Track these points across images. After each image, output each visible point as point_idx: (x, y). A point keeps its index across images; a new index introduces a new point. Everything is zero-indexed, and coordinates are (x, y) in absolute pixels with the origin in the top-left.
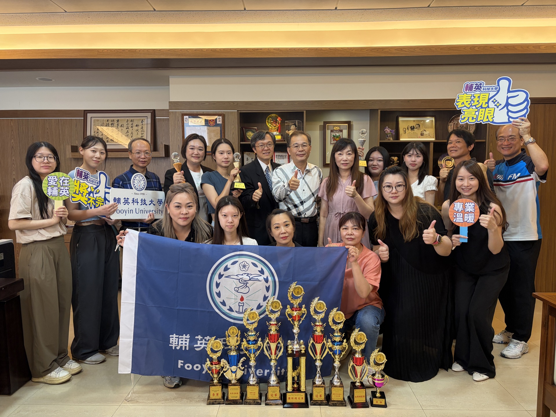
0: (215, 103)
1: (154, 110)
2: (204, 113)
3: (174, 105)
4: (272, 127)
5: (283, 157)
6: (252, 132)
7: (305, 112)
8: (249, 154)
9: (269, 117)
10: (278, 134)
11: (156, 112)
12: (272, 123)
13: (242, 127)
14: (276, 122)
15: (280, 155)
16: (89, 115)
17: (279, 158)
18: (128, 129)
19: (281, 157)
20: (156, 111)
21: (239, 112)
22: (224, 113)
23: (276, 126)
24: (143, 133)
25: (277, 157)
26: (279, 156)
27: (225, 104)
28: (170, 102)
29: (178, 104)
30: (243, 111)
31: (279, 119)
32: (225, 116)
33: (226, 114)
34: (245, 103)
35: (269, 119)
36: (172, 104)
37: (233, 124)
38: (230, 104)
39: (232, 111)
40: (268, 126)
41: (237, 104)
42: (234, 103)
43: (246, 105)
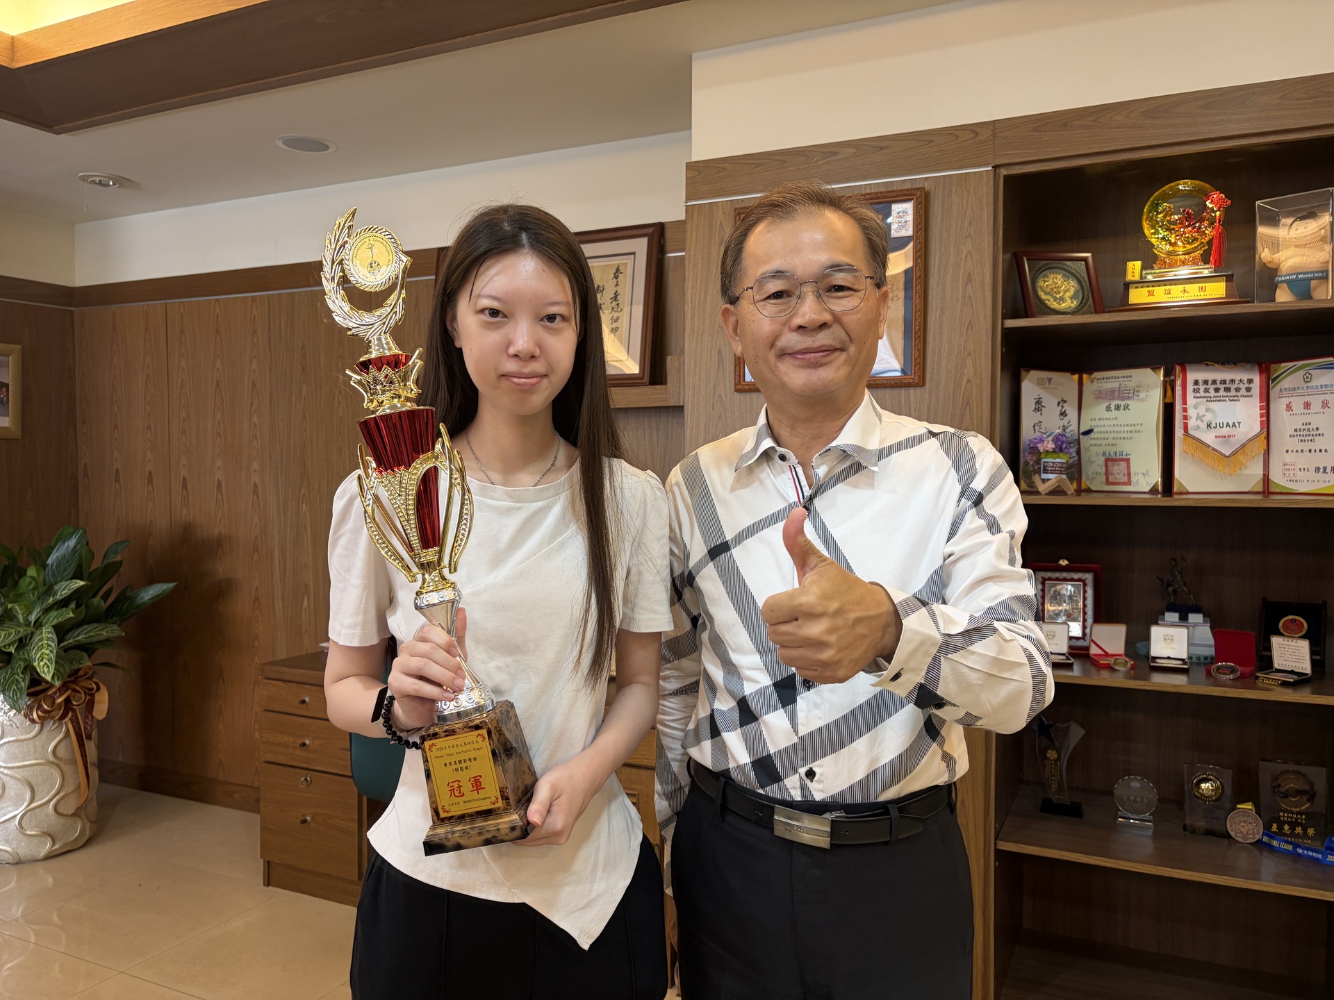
1: (661, 227)
3: (704, 174)
4: (1171, 244)
5: (1233, 393)
6: (1064, 276)
8: (1050, 380)
9: (1157, 199)
10: (1206, 273)
12: (1174, 223)
13: (1014, 255)
14: (1193, 218)
15: (1214, 382)
17: (1212, 393)
19: (1222, 393)
21: (1003, 172)
23: (1196, 239)
25: (1195, 391)
26: (1212, 387)
27: (931, 141)
28: (691, 166)
29: (725, 169)
30: (1022, 166)
31: (1214, 203)
32: (932, 200)
33: (935, 189)
34: (1035, 125)
35: (1160, 209)
36: (700, 173)
37: (969, 235)
38: (957, 137)
39: (965, 173)
40: (1153, 241)
41: (994, 135)
42: (977, 134)
43: (1037, 133)
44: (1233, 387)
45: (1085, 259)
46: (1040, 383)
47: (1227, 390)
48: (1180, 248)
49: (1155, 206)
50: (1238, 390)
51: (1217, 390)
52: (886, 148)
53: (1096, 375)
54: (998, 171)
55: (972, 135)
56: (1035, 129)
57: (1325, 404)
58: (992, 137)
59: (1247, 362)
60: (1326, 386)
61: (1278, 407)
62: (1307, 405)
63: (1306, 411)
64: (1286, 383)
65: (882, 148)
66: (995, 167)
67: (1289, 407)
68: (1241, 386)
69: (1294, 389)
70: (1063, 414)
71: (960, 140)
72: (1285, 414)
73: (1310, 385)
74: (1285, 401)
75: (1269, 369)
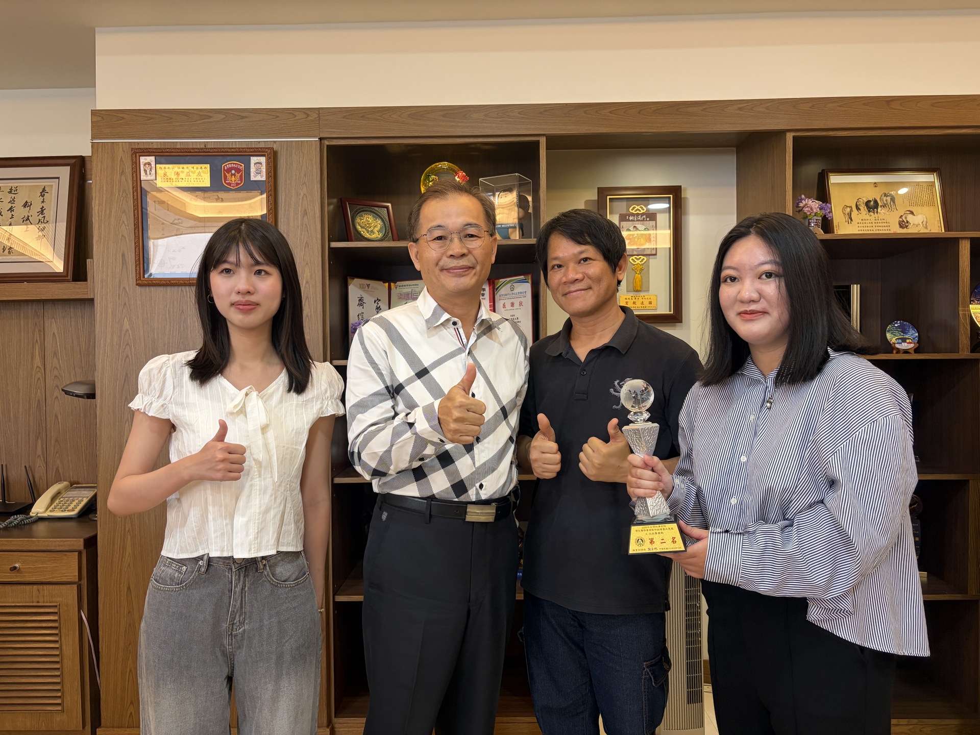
1: (81, 159)
6: (373, 216)
7: (543, 141)
8: (368, 285)
9: (430, 172)
11: (88, 165)
18: (0, 216)
20: (86, 162)
21: (327, 142)
24: (44, 228)
27: (278, 117)
28: (94, 113)
29: (123, 118)
30: (338, 140)
32: (279, 158)
33: (281, 149)
34: (345, 115)
36: (103, 118)
37: (305, 183)
38: (295, 116)
39: (301, 141)
41: (319, 117)
42: (308, 115)
43: (346, 120)
45: (387, 207)
46: (361, 287)
49: (428, 176)
52: (246, 117)
53: (398, 283)
54: (323, 141)
55: (305, 116)
56: (344, 117)
57: (521, 304)
58: (318, 119)
60: (521, 293)
61: (499, 305)
62: (512, 305)
63: (512, 308)
64: (503, 291)
65: (243, 117)
66: (321, 139)
67: (504, 306)
69: (506, 295)
70: (377, 308)
71: (297, 118)
72: (503, 310)
73: (512, 292)
74: (502, 302)
75: (494, 283)
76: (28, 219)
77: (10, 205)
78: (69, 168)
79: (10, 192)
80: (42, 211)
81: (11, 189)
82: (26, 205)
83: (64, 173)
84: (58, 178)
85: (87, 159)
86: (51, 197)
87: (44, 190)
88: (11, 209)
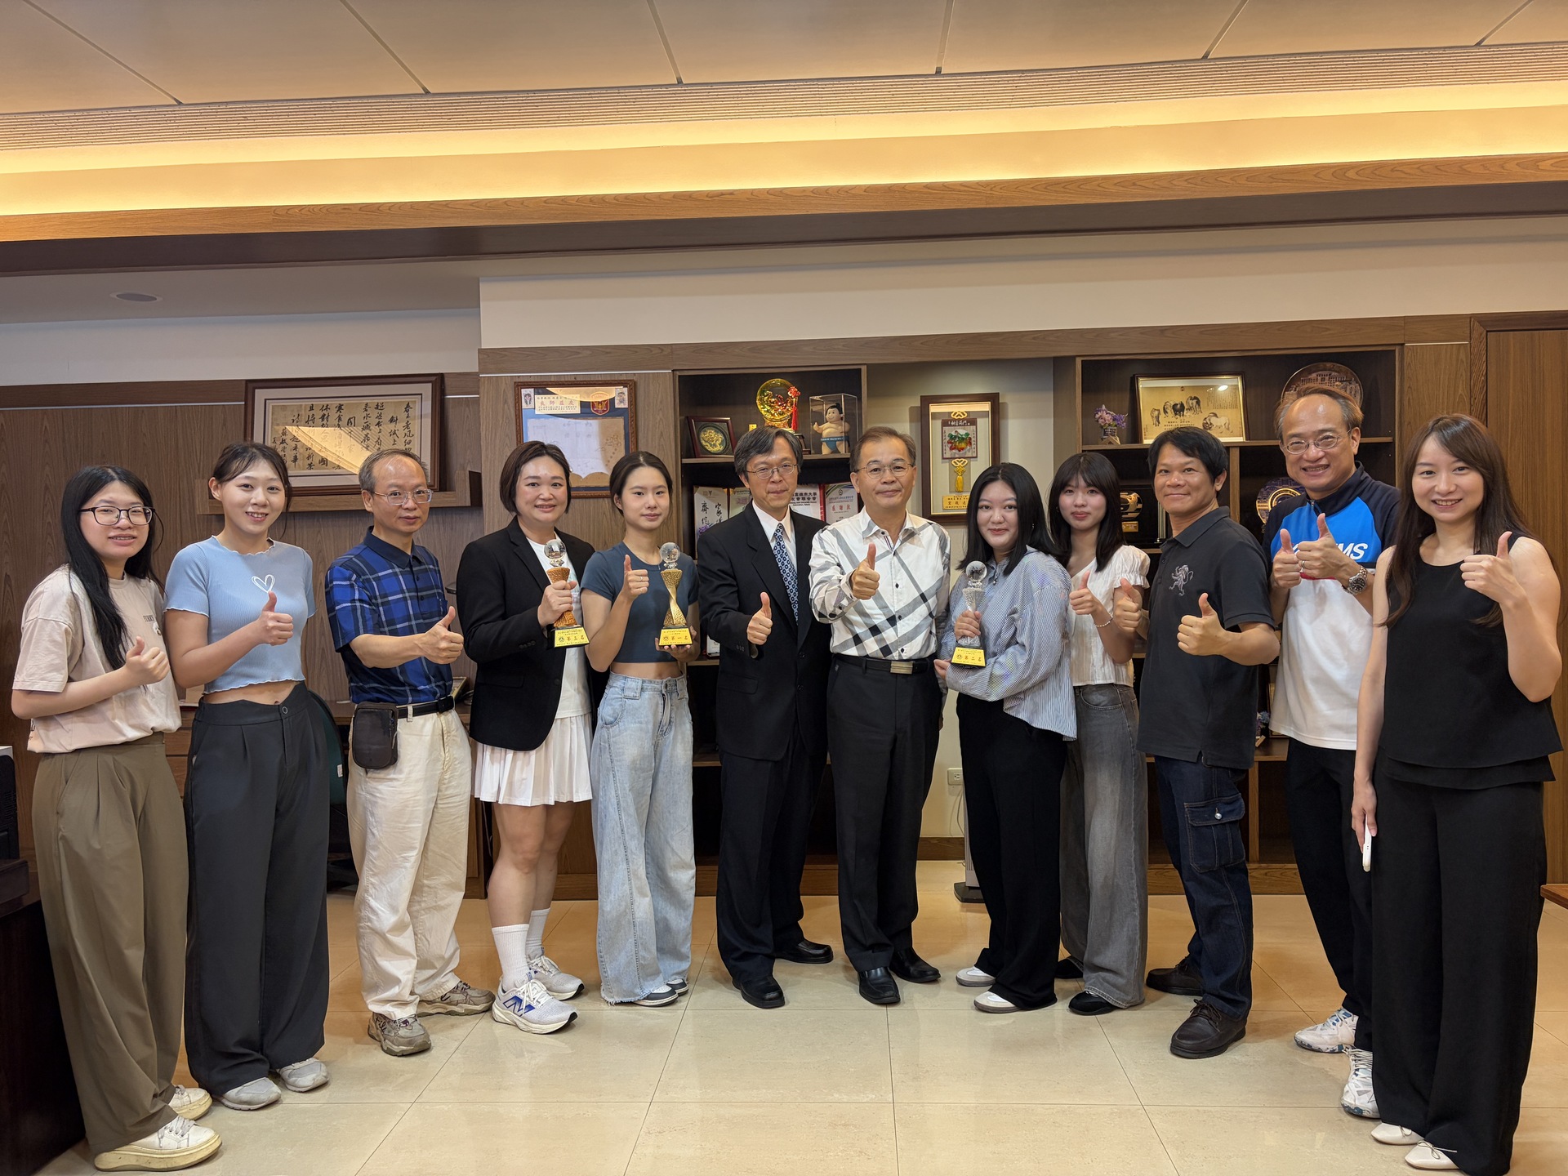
0: (608, 350)
1: (441, 376)
2: (578, 379)
3: (493, 358)
4: (773, 415)
5: (807, 500)
6: (715, 431)
7: (864, 369)
8: (708, 492)
9: (764, 388)
11: (447, 381)
12: (773, 403)
13: (687, 417)
14: (784, 400)
16: (260, 395)
17: (796, 501)
18: (368, 431)
19: (801, 500)
20: (446, 379)
21: (678, 373)
22: (635, 378)
23: (783, 413)
24: (410, 441)
28: (481, 350)
30: (688, 371)
31: (792, 392)
35: (766, 394)
40: (763, 412)
41: (674, 352)
42: (664, 350)
44: (806, 497)
45: (726, 421)
46: (705, 494)
47: (804, 499)
48: (777, 417)
49: (762, 392)
50: (809, 499)
51: (798, 499)
53: (737, 489)
54: (675, 373)
57: (848, 507)
59: (814, 483)
60: (848, 497)
61: (829, 507)
62: (841, 508)
63: (841, 511)
64: (834, 494)
66: (673, 371)
67: (834, 508)
68: (810, 497)
69: (838, 498)
70: (719, 512)
72: (832, 511)
73: (840, 496)
74: (832, 505)
75: (824, 487)
76: (395, 433)
77: (377, 420)
78: (430, 385)
79: (377, 408)
80: (407, 426)
81: (377, 405)
82: (392, 420)
83: (427, 389)
84: (421, 394)
85: (445, 376)
86: (415, 411)
87: (408, 405)
88: (378, 424)
